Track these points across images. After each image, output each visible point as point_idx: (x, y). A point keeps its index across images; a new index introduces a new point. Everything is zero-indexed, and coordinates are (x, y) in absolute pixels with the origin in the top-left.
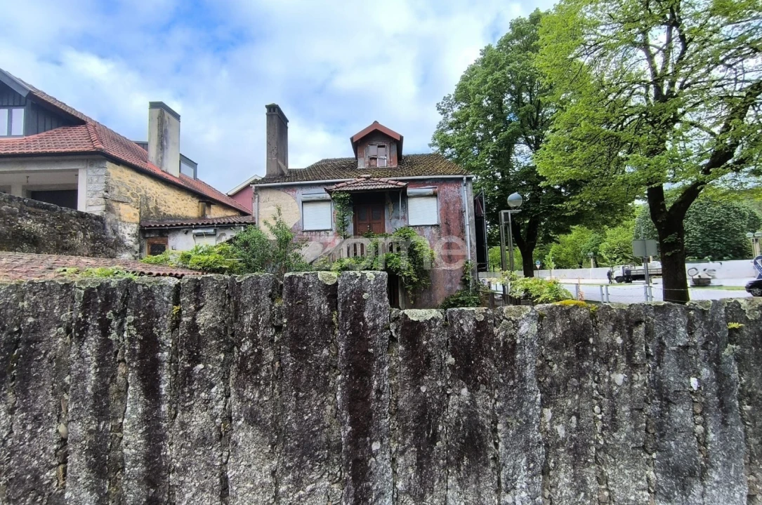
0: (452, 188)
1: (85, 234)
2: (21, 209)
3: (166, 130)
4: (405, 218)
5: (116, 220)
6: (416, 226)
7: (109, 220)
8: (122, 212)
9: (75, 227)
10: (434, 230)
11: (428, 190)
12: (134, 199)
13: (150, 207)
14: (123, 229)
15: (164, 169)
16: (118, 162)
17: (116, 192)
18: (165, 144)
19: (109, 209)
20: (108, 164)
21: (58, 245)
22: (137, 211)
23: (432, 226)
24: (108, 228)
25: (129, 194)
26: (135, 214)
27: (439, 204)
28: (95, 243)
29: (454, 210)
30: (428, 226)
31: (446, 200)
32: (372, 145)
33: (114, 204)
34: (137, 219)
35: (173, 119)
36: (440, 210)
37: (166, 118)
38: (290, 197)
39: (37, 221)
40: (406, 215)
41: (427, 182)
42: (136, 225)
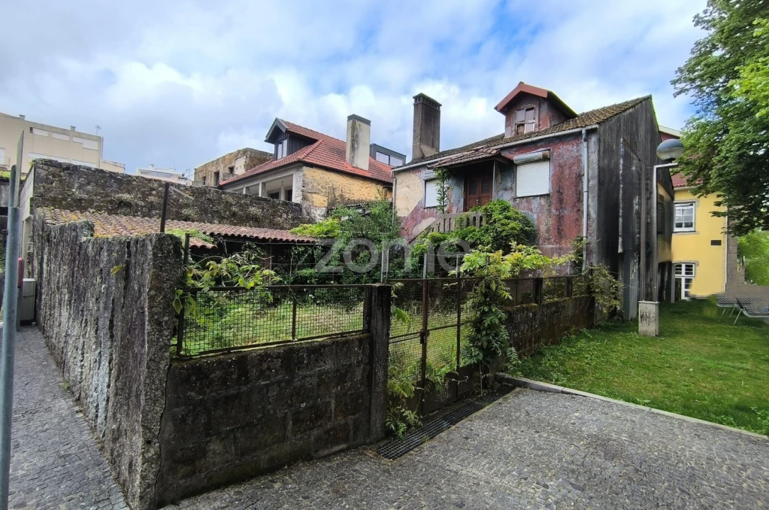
0: (569, 147)
1: (287, 215)
2: (251, 202)
3: (357, 136)
4: (513, 189)
5: (310, 206)
6: (522, 197)
7: (304, 206)
8: (314, 200)
9: (281, 211)
10: (543, 201)
11: (538, 154)
12: (324, 190)
13: (336, 195)
14: (315, 212)
15: (354, 165)
16: (311, 165)
17: (310, 187)
18: (356, 146)
19: (304, 198)
20: (304, 168)
21: (270, 222)
22: (326, 199)
23: (541, 196)
24: (304, 211)
25: (319, 187)
26: (324, 201)
27: (551, 169)
28: (294, 221)
29: (570, 174)
30: (537, 196)
31: (560, 164)
32: (519, 110)
33: (309, 195)
34: (326, 205)
35: (364, 125)
36: (553, 176)
37: (357, 125)
38: (417, 178)
39: (259, 208)
40: (514, 185)
41: (539, 145)
42: (324, 209)
